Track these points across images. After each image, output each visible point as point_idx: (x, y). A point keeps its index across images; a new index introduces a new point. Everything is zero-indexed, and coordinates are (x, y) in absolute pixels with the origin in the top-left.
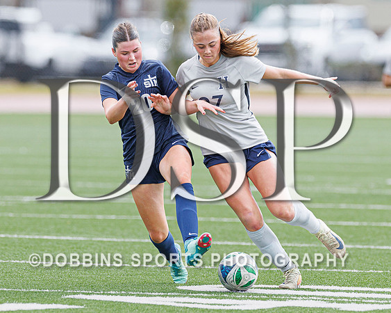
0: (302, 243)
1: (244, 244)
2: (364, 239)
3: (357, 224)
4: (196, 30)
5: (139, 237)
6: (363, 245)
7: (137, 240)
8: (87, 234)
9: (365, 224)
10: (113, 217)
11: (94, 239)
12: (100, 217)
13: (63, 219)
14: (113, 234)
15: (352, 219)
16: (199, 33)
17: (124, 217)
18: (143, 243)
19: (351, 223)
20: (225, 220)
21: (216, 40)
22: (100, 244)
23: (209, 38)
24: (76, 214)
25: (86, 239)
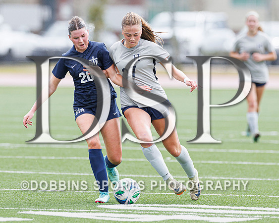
0: (183, 176)
1: (143, 176)
2: (225, 173)
3: (221, 162)
4: (127, 24)
5: (71, 171)
6: (226, 177)
7: (69, 174)
8: (35, 169)
9: (226, 162)
10: (53, 158)
11: (40, 173)
12: (44, 158)
13: (18, 159)
14: (53, 170)
15: (218, 159)
16: (129, 26)
17: (61, 158)
18: (74, 175)
19: (217, 162)
20: (130, 160)
21: (139, 32)
22: (44, 176)
23: (135, 30)
24: (28, 156)
25: (34, 173)
